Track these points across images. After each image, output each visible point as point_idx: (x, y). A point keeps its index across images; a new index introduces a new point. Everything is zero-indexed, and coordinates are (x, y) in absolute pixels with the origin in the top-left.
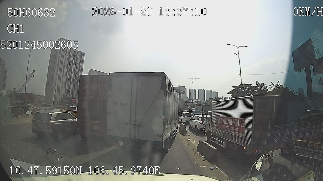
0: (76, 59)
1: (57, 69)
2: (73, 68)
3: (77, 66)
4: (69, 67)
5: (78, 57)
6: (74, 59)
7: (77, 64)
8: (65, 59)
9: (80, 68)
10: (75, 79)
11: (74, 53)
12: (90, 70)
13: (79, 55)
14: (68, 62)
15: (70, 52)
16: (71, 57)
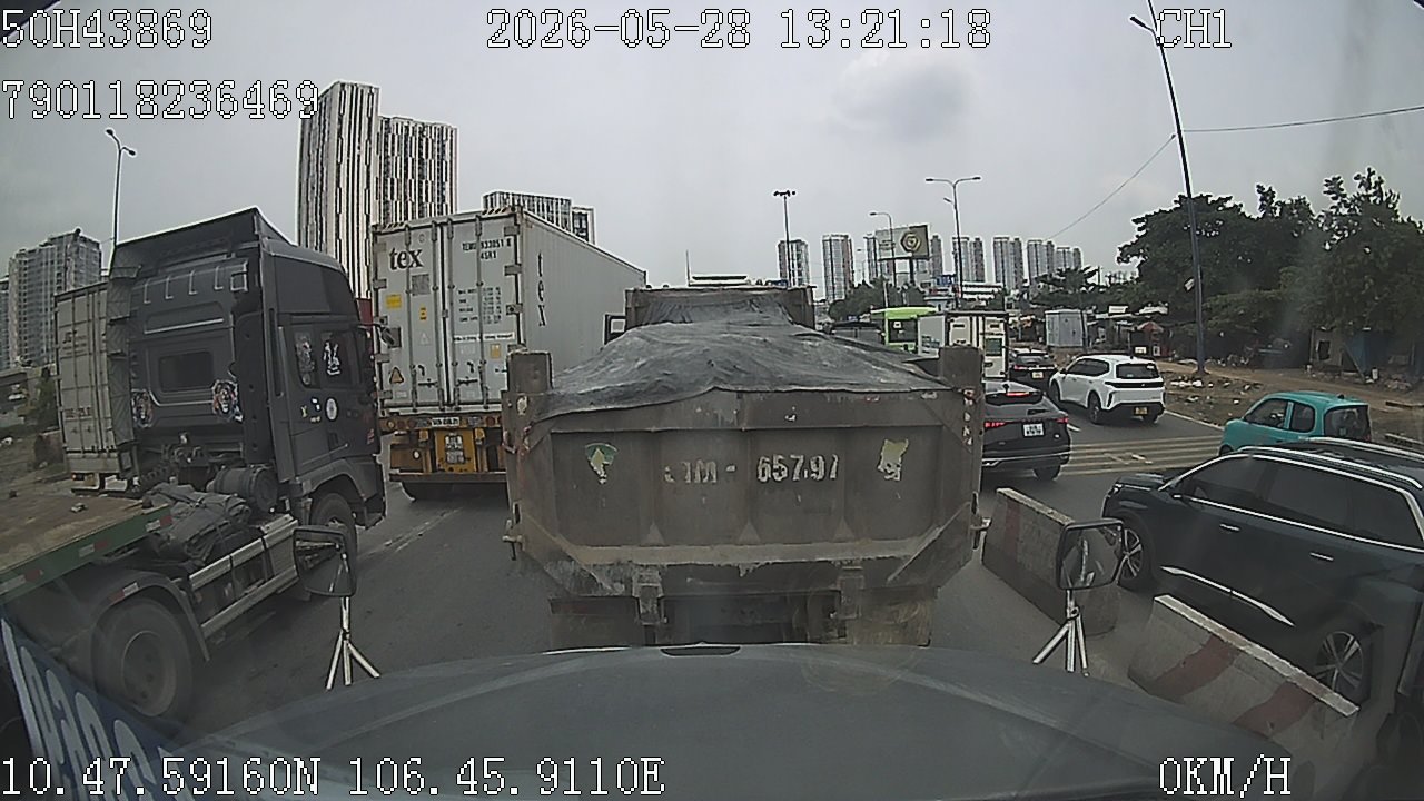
0: (421, 161)
1: (337, 216)
2: (412, 198)
3: (427, 189)
4: (392, 198)
5: (427, 150)
6: (410, 160)
7: (427, 182)
8: (368, 167)
9: (443, 197)
11: (407, 135)
12: (489, 198)
13: (430, 142)
14: (385, 180)
15: (386, 136)
16: (393, 154)
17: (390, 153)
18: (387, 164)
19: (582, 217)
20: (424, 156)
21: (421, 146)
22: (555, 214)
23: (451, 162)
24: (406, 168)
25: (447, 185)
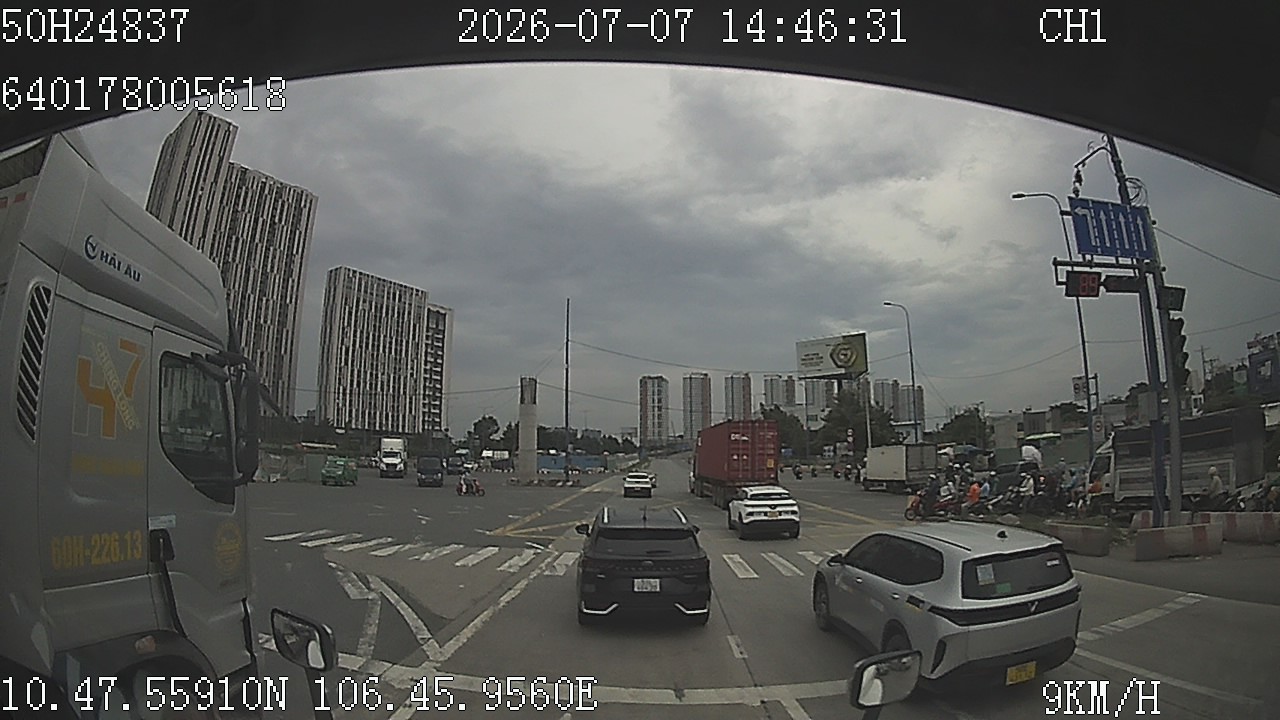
0: (273, 223)
2: (257, 264)
3: (274, 257)
4: (234, 260)
5: (281, 213)
6: (261, 219)
7: (275, 250)
8: (208, 213)
9: (292, 270)
10: (265, 322)
12: (333, 274)
13: (286, 207)
14: (229, 237)
18: (234, 222)
19: (439, 317)
20: (277, 221)
22: (407, 306)
23: (307, 230)
25: (297, 260)
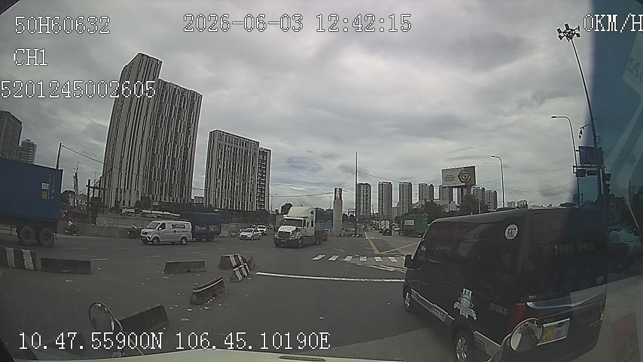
2: (172, 129)
3: (181, 125)
4: (161, 127)
5: (184, 103)
6: (174, 107)
7: (181, 121)
10: (177, 157)
11: (175, 92)
12: (213, 133)
13: (186, 100)
14: (158, 116)
15: (163, 91)
16: (165, 102)
17: (163, 102)
18: (161, 107)
19: (265, 153)
20: (182, 107)
21: (181, 101)
22: (249, 149)
23: (197, 112)
24: (171, 111)
25: (193, 125)
